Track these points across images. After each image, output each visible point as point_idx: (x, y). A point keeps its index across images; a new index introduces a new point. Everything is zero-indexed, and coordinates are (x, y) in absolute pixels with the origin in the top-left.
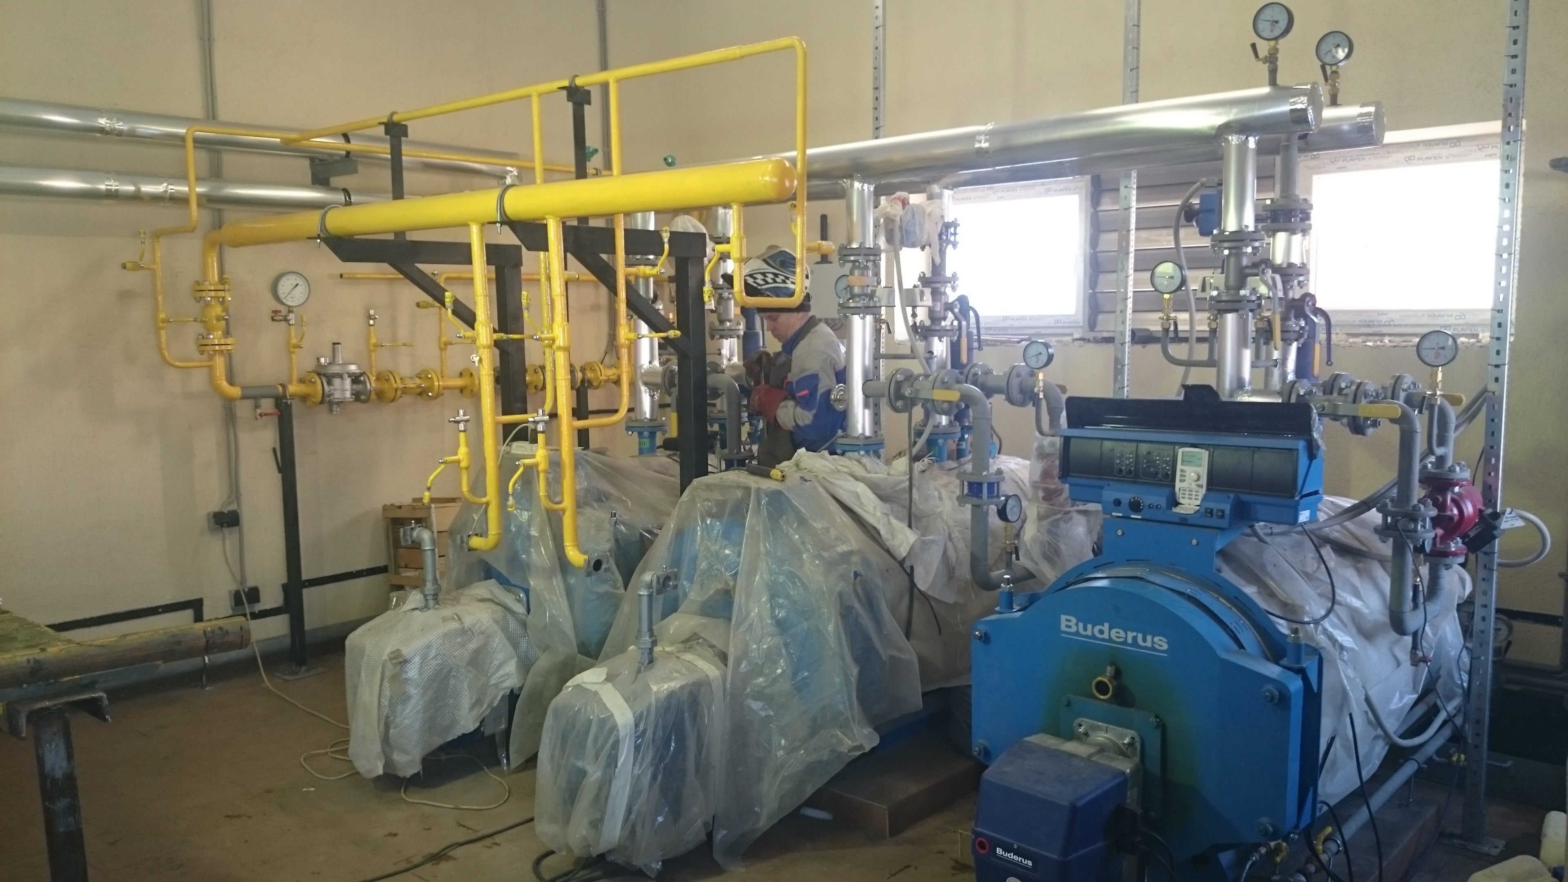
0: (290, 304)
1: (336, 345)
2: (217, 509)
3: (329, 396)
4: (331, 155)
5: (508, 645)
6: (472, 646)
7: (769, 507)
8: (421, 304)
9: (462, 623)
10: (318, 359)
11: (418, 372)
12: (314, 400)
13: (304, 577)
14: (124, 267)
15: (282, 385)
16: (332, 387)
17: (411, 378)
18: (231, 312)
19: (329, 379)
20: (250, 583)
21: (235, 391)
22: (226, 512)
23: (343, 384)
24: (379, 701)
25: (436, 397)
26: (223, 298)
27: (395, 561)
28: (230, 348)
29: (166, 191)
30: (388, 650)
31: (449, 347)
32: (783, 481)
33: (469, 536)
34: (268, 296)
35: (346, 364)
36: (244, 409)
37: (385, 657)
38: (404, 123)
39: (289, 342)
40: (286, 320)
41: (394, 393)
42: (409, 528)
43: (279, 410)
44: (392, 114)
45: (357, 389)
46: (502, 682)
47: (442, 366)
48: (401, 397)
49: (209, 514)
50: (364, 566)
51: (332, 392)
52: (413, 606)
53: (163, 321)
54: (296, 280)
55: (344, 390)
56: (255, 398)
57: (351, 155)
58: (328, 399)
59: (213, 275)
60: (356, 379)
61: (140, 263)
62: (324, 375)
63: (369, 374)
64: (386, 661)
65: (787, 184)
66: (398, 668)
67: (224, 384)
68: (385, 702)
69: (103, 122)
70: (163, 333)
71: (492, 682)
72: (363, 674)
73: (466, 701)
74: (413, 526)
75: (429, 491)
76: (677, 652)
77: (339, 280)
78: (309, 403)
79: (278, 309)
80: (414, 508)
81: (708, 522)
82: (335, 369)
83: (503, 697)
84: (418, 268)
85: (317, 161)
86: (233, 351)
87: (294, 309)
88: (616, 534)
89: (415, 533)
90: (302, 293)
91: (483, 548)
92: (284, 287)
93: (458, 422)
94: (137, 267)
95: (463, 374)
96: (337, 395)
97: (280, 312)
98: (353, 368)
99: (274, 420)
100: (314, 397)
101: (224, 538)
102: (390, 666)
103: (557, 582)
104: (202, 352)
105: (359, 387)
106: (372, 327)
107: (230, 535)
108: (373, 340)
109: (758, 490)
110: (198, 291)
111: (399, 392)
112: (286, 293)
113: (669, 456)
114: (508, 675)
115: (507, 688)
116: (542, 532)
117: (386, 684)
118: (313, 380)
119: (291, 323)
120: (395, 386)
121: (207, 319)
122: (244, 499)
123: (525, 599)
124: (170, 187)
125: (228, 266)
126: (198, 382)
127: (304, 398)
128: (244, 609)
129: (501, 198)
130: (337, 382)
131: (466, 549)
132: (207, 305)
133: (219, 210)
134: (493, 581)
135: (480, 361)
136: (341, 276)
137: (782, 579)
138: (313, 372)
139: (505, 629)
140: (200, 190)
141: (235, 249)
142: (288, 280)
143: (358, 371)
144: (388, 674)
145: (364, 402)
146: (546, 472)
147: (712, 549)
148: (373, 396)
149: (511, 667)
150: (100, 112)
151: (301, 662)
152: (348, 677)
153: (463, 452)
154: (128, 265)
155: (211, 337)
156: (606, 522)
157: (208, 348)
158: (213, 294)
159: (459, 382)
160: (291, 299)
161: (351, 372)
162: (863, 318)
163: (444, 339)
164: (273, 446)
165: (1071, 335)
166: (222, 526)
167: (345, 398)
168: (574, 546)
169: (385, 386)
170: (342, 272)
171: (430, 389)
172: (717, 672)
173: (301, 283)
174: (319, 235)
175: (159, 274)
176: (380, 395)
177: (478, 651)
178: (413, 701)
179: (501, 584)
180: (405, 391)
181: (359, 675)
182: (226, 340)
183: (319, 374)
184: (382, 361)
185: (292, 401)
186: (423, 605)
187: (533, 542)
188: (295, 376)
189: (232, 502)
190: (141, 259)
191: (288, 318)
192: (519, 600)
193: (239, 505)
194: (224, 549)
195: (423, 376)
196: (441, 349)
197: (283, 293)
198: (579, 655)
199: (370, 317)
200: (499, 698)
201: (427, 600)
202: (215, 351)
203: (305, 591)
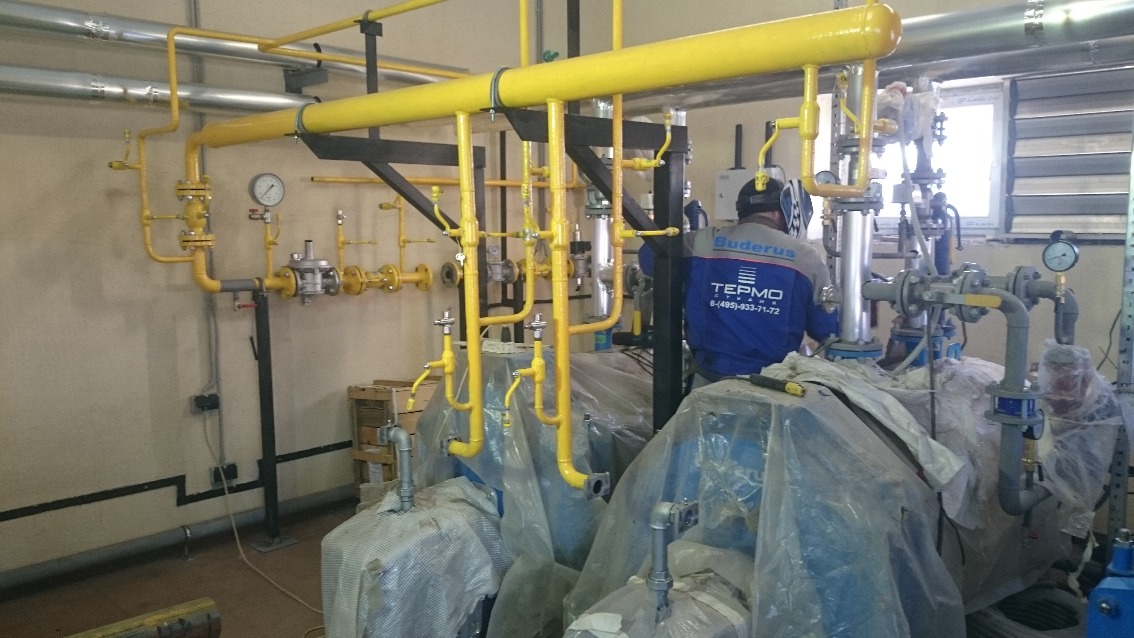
0: (266, 203)
1: (308, 243)
2: (198, 394)
3: (302, 289)
4: (304, 64)
5: (484, 549)
6: (449, 553)
7: (792, 427)
8: (384, 206)
9: (439, 529)
10: (292, 255)
11: (380, 267)
12: (288, 293)
13: (278, 452)
14: (111, 166)
15: (258, 279)
16: (305, 281)
17: (374, 273)
18: (211, 210)
19: (302, 273)
20: (229, 459)
21: (215, 285)
22: (206, 396)
23: (314, 278)
24: (358, 614)
25: (396, 290)
26: (204, 196)
27: (359, 437)
28: (210, 243)
29: (150, 94)
30: (367, 559)
31: (407, 244)
32: (802, 396)
33: (449, 440)
34: (247, 196)
35: (316, 260)
36: (224, 301)
37: (364, 568)
38: (378, 21)
39: (265, 239)
40: (262, 218)
41: (359, 287)
42: (386, 427)
43: (256, 303)
44: (367, 13)
45: (327, 283)
46: (477, 588)
47: (401, 263)
48: (366, 290)
49: (191, 398)
50: (331, 442)
51: (305, 285)
52: (389, 507)
53: (148, 218)
54: (271, 181)
55: (315, 284)
56: (234, 291)
57: (323, 62)
58: (301, 292)
59: (195, 175)
60: (326, 274)
61: (125, 162)
62: (298, 270)
63: (338, 269)
64: (364, 571)
65: (893, 36)
66: (377, 580)
67: (205, 278)
68: (364, 616)
69: (90, 25)
70: (148, 229)
71: (469, 588)
72: (340, 581)
73: (444, 610)
74: (389, 425)
75: (414, 398)
76: (691, 590)
77: (310, 183)
78: (283, 296)
79: (255, 208)
80: (376, 391)
81: (713, 440)
82: (307, 265)
83: (479, 602)
84: (391, 168)
85: (291, 72)
86: (213, 247)
87: (270, 209)
88: (590, 435)
89: (392, 433)
90: (277, 194)
91: (465, 455)
92: (261, 186)
93: (443, 325)
94: (123, 167)
95: (419, 270)
96: (309, 289)
97: (257, 210)
98: (324, 264)
99: (252, 310)
100: (288, 290)
101: (205, 419)
102: (368, 577)
103: (532, 484)
104: (184, 248)
105: (329, 281)
106: (340, 226)
107: (210, 419)
108: (342, 239)
109: (780, 407)
110: (181, 190)
111: (364, 286)
112: (263, 192)
113: (622, 351)
114: (484, 581)
115: (482, 594)
116: (516, 432)
117: (365, 596)
118: (287, 275)
119: (267, 221)
120: (361, 280)
121: (188, 217)
122: (223, 383)
123: (496, 498)
124: (154, 90)
125: (209, 167)
126: (181, 276)
127: (279, 291)
128: (223, 484)
129: (496, 81)
130: (308, 276)
131: (446, 455)
132: (190, 203)
133: (201, 115)
134: (464, 478)
135: (465, 261)
136: (312, 179)
137: (813, 512)
138: (287, 267)
139: (479, 533)
140: (182, 93)
141: (214, 149)
142: (264, 181)
143: (328, 267)
144: (367, 585)
145: (333, 294)
146: (541, 382)
147: (720, 470)
148: (341, 289)
149: (487, 572)
150: (86, 15)
151: (275, 534)
152: (324, 581)
153: (447, 357)
154: (115, 164)
155: (193, 233)
156: (580, 424)
157: (190, 244)
158: (194, 193)
159: (415, 277)
160: (267, 199)
161: (322, 267)
162: (864, 215)
163: (403, 238)
164: (250, 335)
165: (984, 236)
166: (203, 409)
167: (316, 291)
168: (568, 462)
169: (352, 280)
170: (312, 176)
171: (391, 283)
172: (742, 619)
173: (276, 184)
174: (296, 131)
175: (144, 172)
176: (347, 288)
177: (455, 558)
178: (392, 614)
179: (471, 480)
180: (370, 285)
181: (336, 582)
182: (207, 236)
183: (293, 269)
184: (349, 258)
185: (267, 293)
186: (399, 506)
187: (506, 443)
188: (271, 270)
189: (212, 387)
190: (127, 158)
191: (265, 217)
192: (490, 499)
193: (218, 389)
194: (205, 430)
195: (384, 271)
196: (401, 247)
197: (260, 193)
198: (556, 564)
199: (338, 217)
200: (475, 605)
201: (403, 502)
202: (196, 247)
203: (279, 466)
